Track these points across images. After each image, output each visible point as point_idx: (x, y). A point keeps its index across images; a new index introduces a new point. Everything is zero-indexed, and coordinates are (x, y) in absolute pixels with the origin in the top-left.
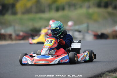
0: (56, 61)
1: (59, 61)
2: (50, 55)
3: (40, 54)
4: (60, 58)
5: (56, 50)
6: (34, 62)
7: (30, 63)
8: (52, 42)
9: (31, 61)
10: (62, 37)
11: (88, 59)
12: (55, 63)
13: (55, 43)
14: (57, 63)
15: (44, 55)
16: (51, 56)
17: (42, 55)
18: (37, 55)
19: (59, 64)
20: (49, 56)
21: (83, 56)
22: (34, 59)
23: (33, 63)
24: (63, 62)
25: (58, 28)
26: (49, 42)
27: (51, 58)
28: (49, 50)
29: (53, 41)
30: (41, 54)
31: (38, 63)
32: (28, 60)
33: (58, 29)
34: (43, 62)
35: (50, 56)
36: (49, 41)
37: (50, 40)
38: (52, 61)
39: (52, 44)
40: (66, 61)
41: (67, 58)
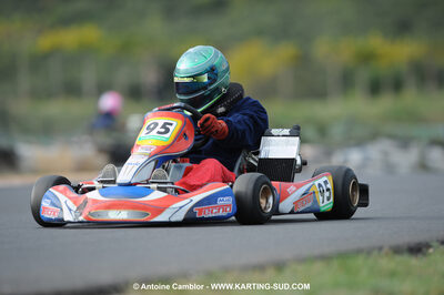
0: (180, 208)
1: (191, 210)
2: (155, 186)
3: (114, 182)
4: (197, 197)
6: (86, 212)
7: (68, 217)
8: (167, 131)
9: (74, 208)
12: (173, 219)
13: (181, 135)
14: (180, 217)
15: (130, 184)
16: (159, 189)
17: (121, 185)
18: (101, 185)
19: (191, 221)
20: (149, 191)
21: (302, 191)
22: (86, 202)
23: (81, 218)
24: (208, 214)
26: (158, 129)
27: (157, 195)
28: (153, 163)
29: (176, 125)
30: (118, 181)
31: (100, 219)
32: (63, 202)
33: (206, 80)
34: (123, 215)
35: (153, 190)
36: (156, 124)
37: (161, 121)
38: (160, 211)
39: (168, 138)
40: (221, 213)
41: (229, 201)
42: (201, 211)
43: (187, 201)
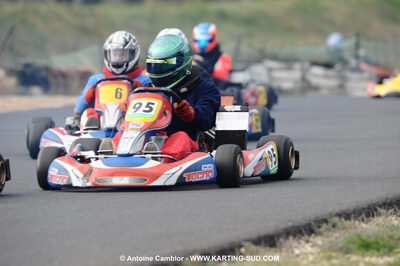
0: (171, 175)
1: (181, 176)
2: (150, 156)
4: (185, 165)
5: (165, 137)
6: (92, 179)
7: (76, 183)
8: (151, 109)
9: (81, 176)
10: (184, 90)
11: (273, 168)
12: (167, 184)
13: (162, 114)
14: (173, 181)
15: (129, 155)
16: (153, 158)
17: (120, 155)
18: (103, 156)
19: (182, 185)
20: (145, 160)
21: (259, 157)
22: (91, 170)
23: (89, 184)
25: (173, 61)
26: (143, 108)
27: (152, 164)
28: (144, 137)
29: (157, 104)
30: (118, 152)
31: (105, 184)
32: (70, 172)
33: (174, 63)
34: (125, 181)
35: (148, 160)
36: (141, 104)
37: (145, 101)
38: (157, 177)
39: (153, 116)
40: (205, 178)
41: (210, 167)
42: (189, 176)
43: (178, 168)
